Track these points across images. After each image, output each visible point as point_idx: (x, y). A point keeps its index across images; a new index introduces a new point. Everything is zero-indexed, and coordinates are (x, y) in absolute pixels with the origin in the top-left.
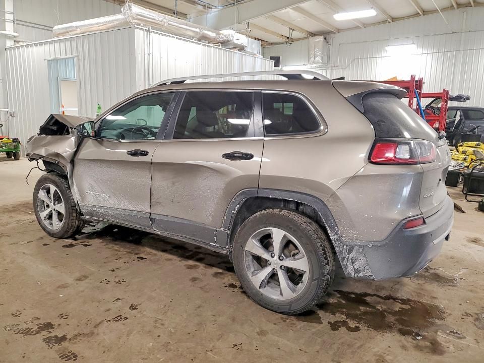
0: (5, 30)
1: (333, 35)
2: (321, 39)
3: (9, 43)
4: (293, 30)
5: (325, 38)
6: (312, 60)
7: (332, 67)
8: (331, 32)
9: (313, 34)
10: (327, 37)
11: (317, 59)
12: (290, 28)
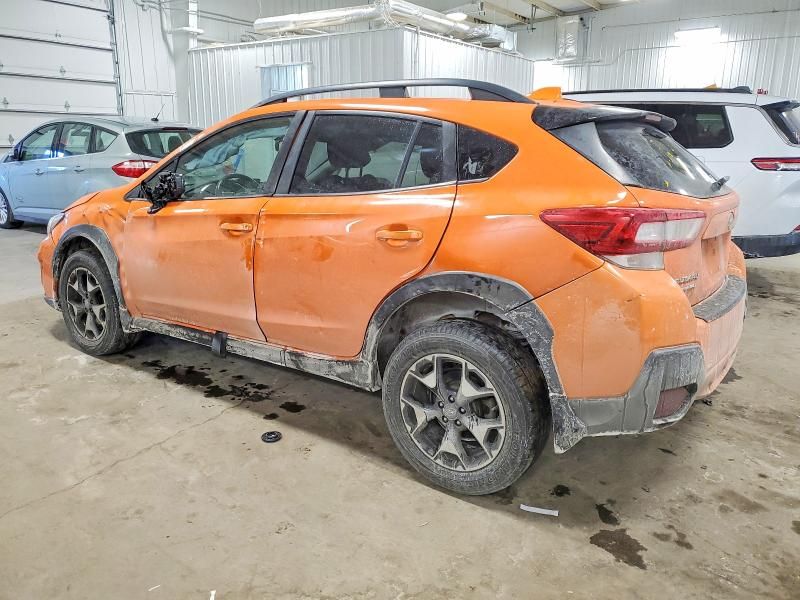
0: (188, 26)
1: (592, 14)
2: (575, 20)
3: (193, 44)
4: (537, 7)
5: (581, 19)
6: (561, 51)
7: (590, 62)
8: (591, 9)
9: (564, 13)
10: (584, 16)
11: (568, 50)
12: (533, 6)
